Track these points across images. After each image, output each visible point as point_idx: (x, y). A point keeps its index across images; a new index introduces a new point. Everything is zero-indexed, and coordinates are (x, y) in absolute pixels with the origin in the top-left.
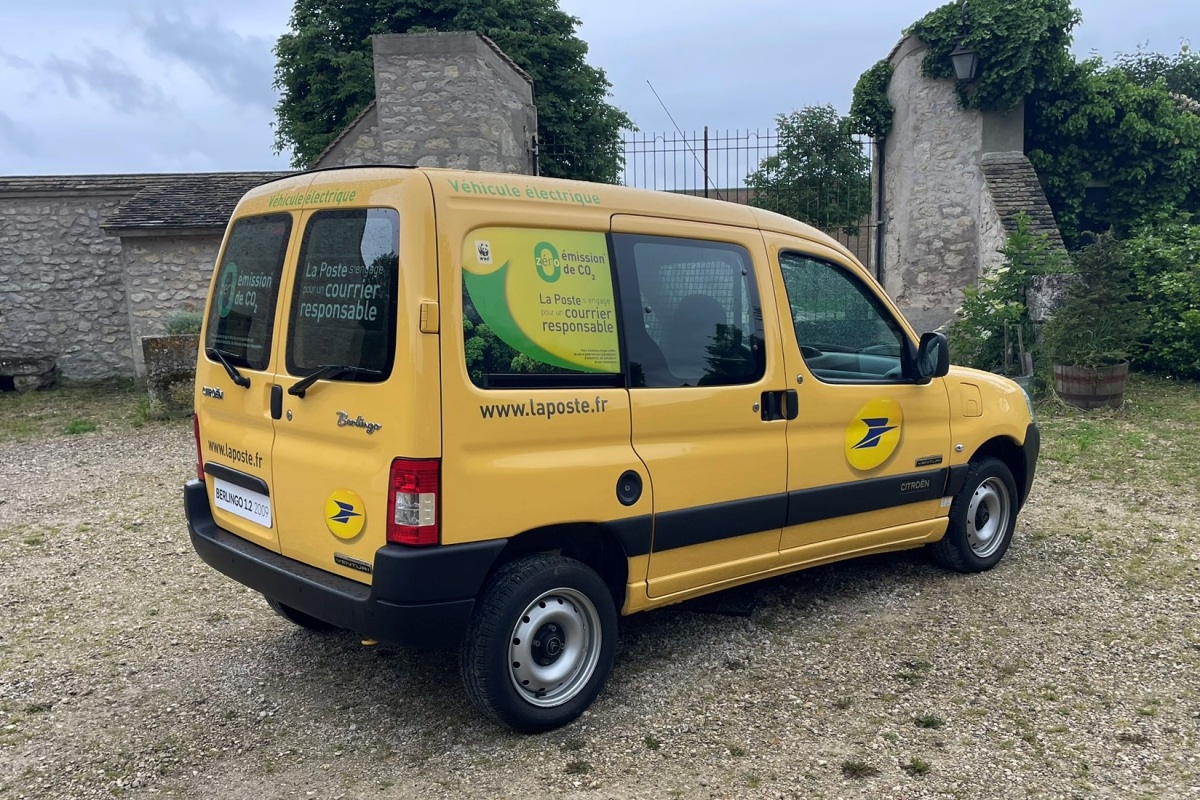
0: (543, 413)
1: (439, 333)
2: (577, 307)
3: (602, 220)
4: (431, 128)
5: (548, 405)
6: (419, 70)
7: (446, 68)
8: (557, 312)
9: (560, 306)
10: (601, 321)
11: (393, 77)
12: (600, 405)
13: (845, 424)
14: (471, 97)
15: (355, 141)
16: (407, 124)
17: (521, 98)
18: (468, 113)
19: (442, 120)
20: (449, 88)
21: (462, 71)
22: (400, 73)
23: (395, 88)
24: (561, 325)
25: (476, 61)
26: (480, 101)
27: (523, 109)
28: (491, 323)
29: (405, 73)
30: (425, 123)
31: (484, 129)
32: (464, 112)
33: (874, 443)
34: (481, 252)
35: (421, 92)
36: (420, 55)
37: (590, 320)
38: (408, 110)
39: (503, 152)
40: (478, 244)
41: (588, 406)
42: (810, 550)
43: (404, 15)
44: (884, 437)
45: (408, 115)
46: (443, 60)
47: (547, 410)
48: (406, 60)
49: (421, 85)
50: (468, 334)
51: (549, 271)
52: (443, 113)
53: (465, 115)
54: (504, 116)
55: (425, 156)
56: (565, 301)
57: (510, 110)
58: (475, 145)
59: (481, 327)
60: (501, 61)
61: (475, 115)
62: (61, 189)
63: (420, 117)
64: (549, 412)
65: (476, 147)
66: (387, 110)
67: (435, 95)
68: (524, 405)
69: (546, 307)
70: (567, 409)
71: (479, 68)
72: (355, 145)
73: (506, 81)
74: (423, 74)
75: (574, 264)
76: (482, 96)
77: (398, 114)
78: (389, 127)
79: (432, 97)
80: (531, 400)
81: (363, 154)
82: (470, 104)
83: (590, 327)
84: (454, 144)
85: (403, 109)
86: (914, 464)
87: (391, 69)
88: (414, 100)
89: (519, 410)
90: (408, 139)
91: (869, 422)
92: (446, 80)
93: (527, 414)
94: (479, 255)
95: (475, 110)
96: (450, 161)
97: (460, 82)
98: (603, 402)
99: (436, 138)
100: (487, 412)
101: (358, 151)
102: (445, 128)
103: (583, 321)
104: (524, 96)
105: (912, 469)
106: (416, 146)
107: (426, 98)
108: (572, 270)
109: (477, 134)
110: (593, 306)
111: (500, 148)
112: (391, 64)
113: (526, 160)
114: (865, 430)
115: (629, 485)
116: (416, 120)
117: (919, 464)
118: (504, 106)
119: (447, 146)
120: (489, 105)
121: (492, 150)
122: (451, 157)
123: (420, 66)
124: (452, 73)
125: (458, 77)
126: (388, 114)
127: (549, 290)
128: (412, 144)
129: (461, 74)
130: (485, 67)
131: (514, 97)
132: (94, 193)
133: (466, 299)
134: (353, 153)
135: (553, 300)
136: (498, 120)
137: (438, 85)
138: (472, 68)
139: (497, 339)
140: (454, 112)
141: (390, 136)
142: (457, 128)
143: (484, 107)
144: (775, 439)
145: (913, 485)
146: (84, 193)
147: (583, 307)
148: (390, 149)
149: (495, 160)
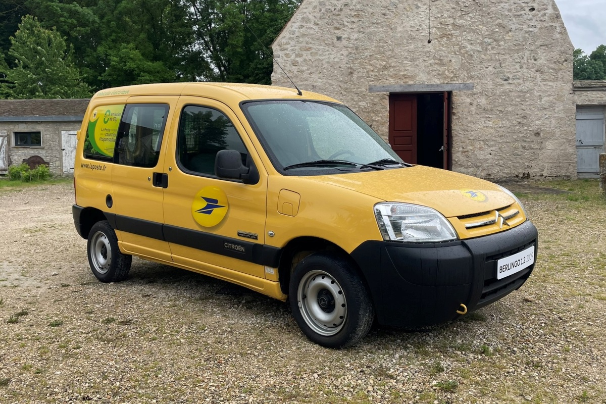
2: (109, 133)
8: (104, 134)
10: (113, 138)
13: (193, 197)
24: (104, 139)
33: (209, 212)
34: (95, 115)
37: (110, 137)
41: (101, 168)
42: (184, 260)
44: (215, 210)
47: (93, 167)
68: (89, 165)
69: (102, 132)
70: (97, 168)
75: (113, 117)
83: (110, 140)
86: (236, 233)
91: (207, 200)
93: (89, 168)
98: (105, 167)
100: (82, 165)
110: (113, 132)
114: (204, 204)
115: (109, 200)
117: (239, 234)
133: (88, 130)
135: (104, 130)
144: (159, 196)
145: (233, 246)
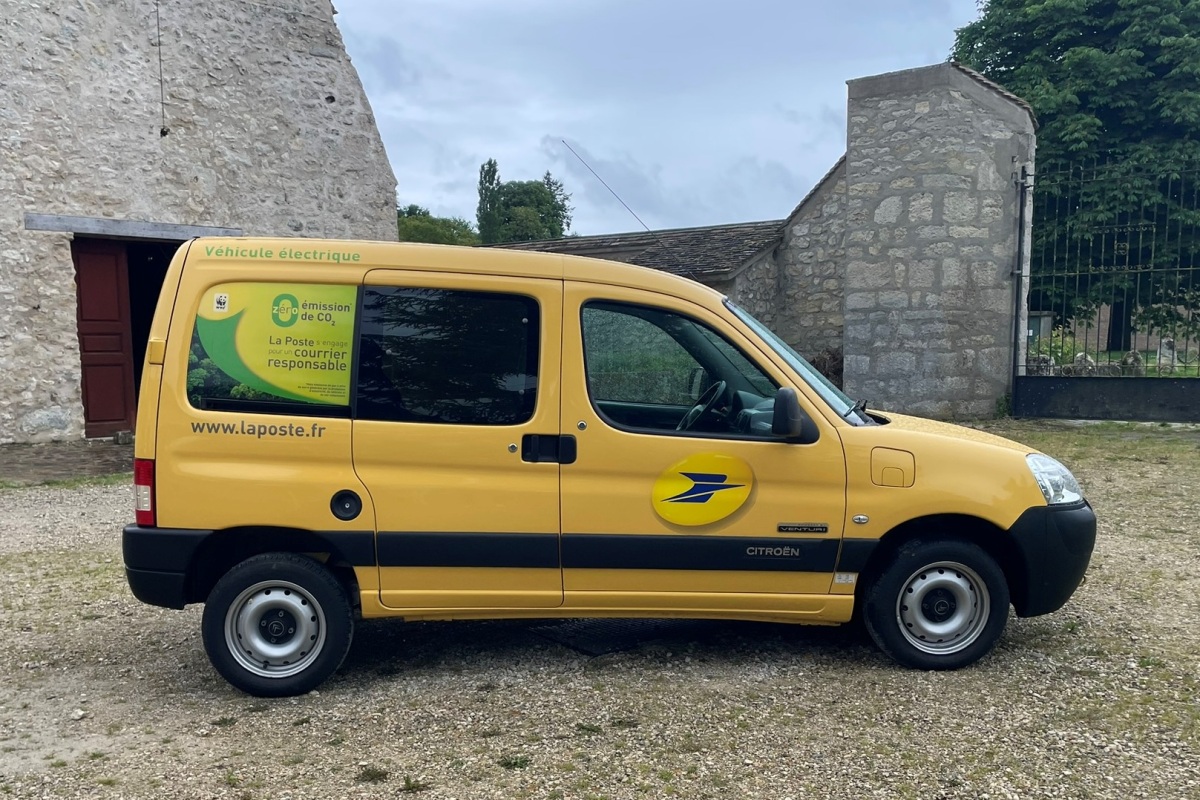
0: (254, 433)
1: (163, 365)
2: (308, 348)
3: (357, 274)
4: (897, 168)
5: (260, 427)
6: (891, 109)
7: (918, 105)
8: (287, 352)
9: (291, 347)
10: (334, 360)
11: (864, 120)
12: (317, 432)
13: (653, 475)
14: (941, 132)
15: (833, 187)
16: (874, 166)
17: (1011, 126)
18: (936, 149)
19: (909, 158)
20: (918, 125)
21: (933, 106)
22: (871, 114)
23: (865, 131)
24: (288, 363)
25: (949, 93)
26: (951, 135)
27: (1012, 138)
28: (216, 358)
29: (876, 115)
30: (891, 163)
31: (953, 164)
32: (933, 148)
33: (704, 499)
34: (219, 303)
35: (891, 132)
36: (891, 95)
37: (321, 360)
38: (876, 151)
39: (979, 187)
40: (217, 296)
41: (303, 431)
43: (1064, 37)
44: (720, 494)
45: (875, 157)
46: (915, 96)
47: (260, 431)
48: (879, 101)
49: (891, 125)
50: (192, 366)
51: (285, 317)
52: (911, 151)
53: (933, 151)
54: (984, 147)
55: (888, 197)
56: (295, 342)
57: (993, 140)
58: (941, 181)
59: (205, 361)
60: (985, 89)
61: (943, 150)
62: (600, 247)
63: (887, 158)
64: (260, 433)
65: (942, 184)
66: (856, 153)
67: (903, 133)
68: (234, 425)
69: (273, 347)
70: (279, 431)
71: (952, 100)
72: (833, 191)
73: (990, 110)
74: (894, 113)
75: (315, 312)
76: (954, 129)
77: (867, 156)
78: (857, 170)
79: (901, 136)
80: (243, 422)
81: (840, 199)
82: (939, 140)
83: (319, 365)
84: (919, 183)
85: (871, 151)
86: (776, 528)
87: (862, 113)
88: (883, 141)
89: (229, 429)
90: (874, 181)
91: (694, 476)
92: (917, 117)
93: (237, 433)
94: (216, 305)
95: (944, 144)
96: (914, 200)
97: (931, 117)
98: (320, 429)
99: (902, 177)
100: (197, 427)
101: (835, 197)
102: (911, 167)
103: (313, 360)
104: (1014, 123)
105: (775, 534)
106: (881, 187)
107: (896, 138)
108: (311, 317)
109: (945, 170)
110: (327, 348)
111: (975, 182)
112: (863, 107)
113: (1013, 192)
114: (686, 484)
115: (345, 502)
116: (884, 161)
117: (781, 529)
118: (985, 137)
119: (912, 185)
120: (963, 138)
121: (962, 185)
122: (914, 196)
123: (891, 106)
124: (923, 109)
125: (929, 112)
126: (857, 158)
127: (283, 332)
128: (876, 185)
129: (932, 109)
130: (962, 99)
131: (1002, 126)
132: (623, 249)
133: (195, 339)
134: (831, 198)
135: (283, 341)
136: (975, 152)
137: (908, 123)
138: (944, 101)
139: (219, 371)
140: (922, 149)
141: (856, 180)
142: (922, 166)
143: (954, 140)
144: (543, 481)
145: (769, 551)
146: (616, 249)
147: (316, 348)
148: (855, 192)
149: (966, 196)
